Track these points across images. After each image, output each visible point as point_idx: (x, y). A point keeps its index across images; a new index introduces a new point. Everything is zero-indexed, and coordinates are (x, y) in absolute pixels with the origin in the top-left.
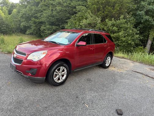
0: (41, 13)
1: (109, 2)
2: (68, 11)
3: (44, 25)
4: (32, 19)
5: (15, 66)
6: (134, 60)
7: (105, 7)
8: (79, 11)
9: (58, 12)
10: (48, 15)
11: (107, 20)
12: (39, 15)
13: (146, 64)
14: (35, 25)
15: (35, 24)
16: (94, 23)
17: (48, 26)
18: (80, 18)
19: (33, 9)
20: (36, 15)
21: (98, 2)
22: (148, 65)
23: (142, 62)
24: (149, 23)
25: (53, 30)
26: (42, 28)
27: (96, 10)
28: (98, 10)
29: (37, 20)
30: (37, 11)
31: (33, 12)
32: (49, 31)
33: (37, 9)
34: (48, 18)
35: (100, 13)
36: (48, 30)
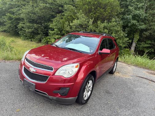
0: (18, 8)
1: (100, 4)
2: (53, 8)
3: (22, 23)
4: (6, 14)
5: (34, 84)
6: (128, 63)
7: (97, 8)
8: (66, 10)
9: (41, 9)
10: (29, 11)
11: (99, 22)
12: (15, 10)
13: (140, 67)
14: (10, 22)
15: (11, 20)
16: (86, 25)
17: (28, 24)
18: (69, 17)
19: (7, 3)
20: (12, 10)
21: (89, 2)
22: (142, 68)
23: (136, 65)
24: (135, 27)
25: (35, 28)
26: (20, 25)
27: (88, 10)
28: (90, 11)
29: (13, 16)
30: (12, 5)
31: (7, 6)
32: (30, 30)
33: (12, 3)
34: (28, 15)
35: (92, 14)
36: (28, 28)
